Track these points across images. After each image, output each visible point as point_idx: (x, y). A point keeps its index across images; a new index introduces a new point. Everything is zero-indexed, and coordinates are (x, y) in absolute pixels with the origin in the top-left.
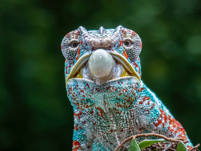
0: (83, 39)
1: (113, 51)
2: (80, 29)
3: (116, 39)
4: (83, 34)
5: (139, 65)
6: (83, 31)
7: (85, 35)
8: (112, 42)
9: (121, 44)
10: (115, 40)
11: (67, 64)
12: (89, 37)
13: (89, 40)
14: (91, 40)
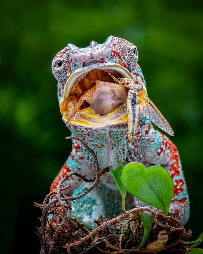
0: (72, 56)
1: (106, 63)
2: (68, 46)
3: (107, 49)
4: (72, 50)
5: (141, 74)
6: (71, 48)
7: (73, 52)
8: (103, 53)
9: (114, 54)
10: (106, 51)
11: (59, 85)
12: (78, 52)
13: (78, 55)
14: (80, 55)
